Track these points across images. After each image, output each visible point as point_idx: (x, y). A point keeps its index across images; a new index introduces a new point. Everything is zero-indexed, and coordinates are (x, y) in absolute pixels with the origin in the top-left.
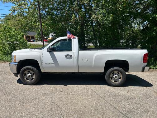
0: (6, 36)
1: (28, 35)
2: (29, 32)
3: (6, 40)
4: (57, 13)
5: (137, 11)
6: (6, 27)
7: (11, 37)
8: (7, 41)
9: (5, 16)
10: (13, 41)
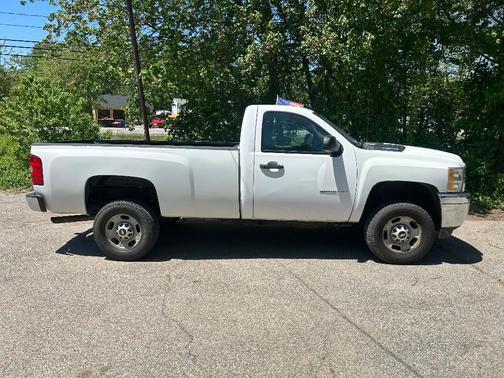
0: (30, 109)
1: (105, 106)
2: (107, 97)
3: (31, 120)
4: (190, 34)
5: (452, 20)
6: (31, 80)
7: (47, 112)
8: (37, 124)
9: (33, 45)
10: (55, 125)
